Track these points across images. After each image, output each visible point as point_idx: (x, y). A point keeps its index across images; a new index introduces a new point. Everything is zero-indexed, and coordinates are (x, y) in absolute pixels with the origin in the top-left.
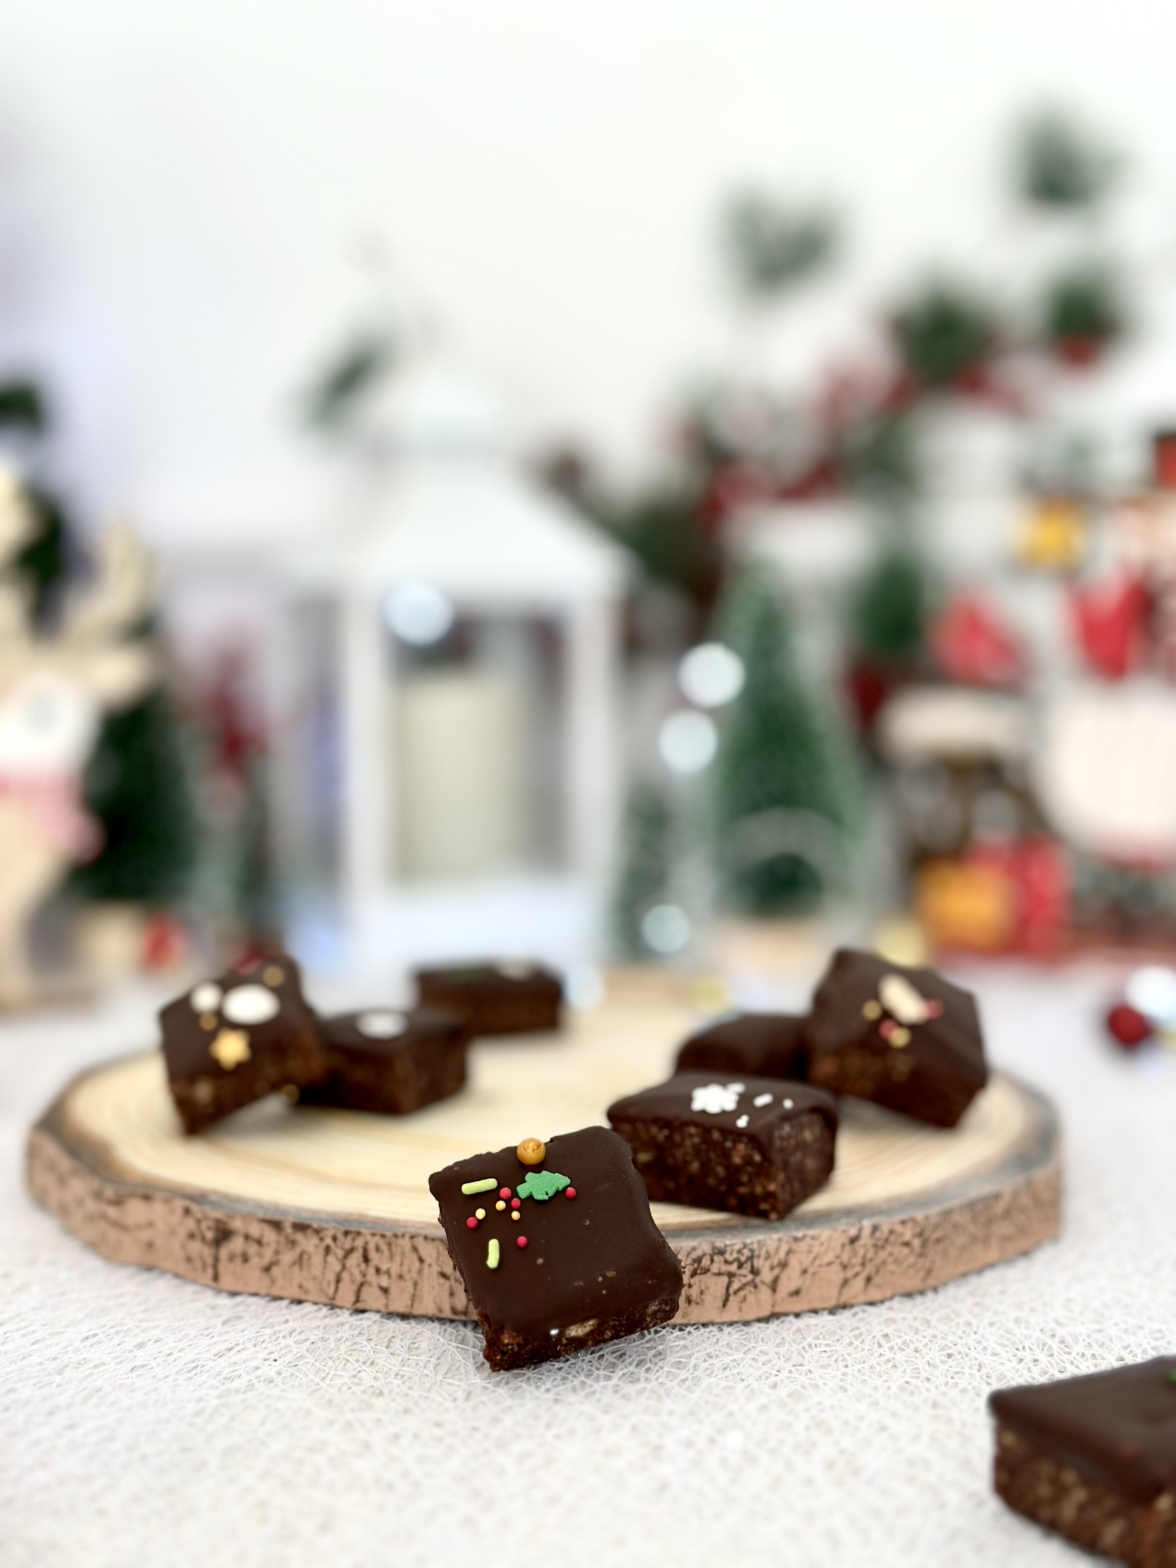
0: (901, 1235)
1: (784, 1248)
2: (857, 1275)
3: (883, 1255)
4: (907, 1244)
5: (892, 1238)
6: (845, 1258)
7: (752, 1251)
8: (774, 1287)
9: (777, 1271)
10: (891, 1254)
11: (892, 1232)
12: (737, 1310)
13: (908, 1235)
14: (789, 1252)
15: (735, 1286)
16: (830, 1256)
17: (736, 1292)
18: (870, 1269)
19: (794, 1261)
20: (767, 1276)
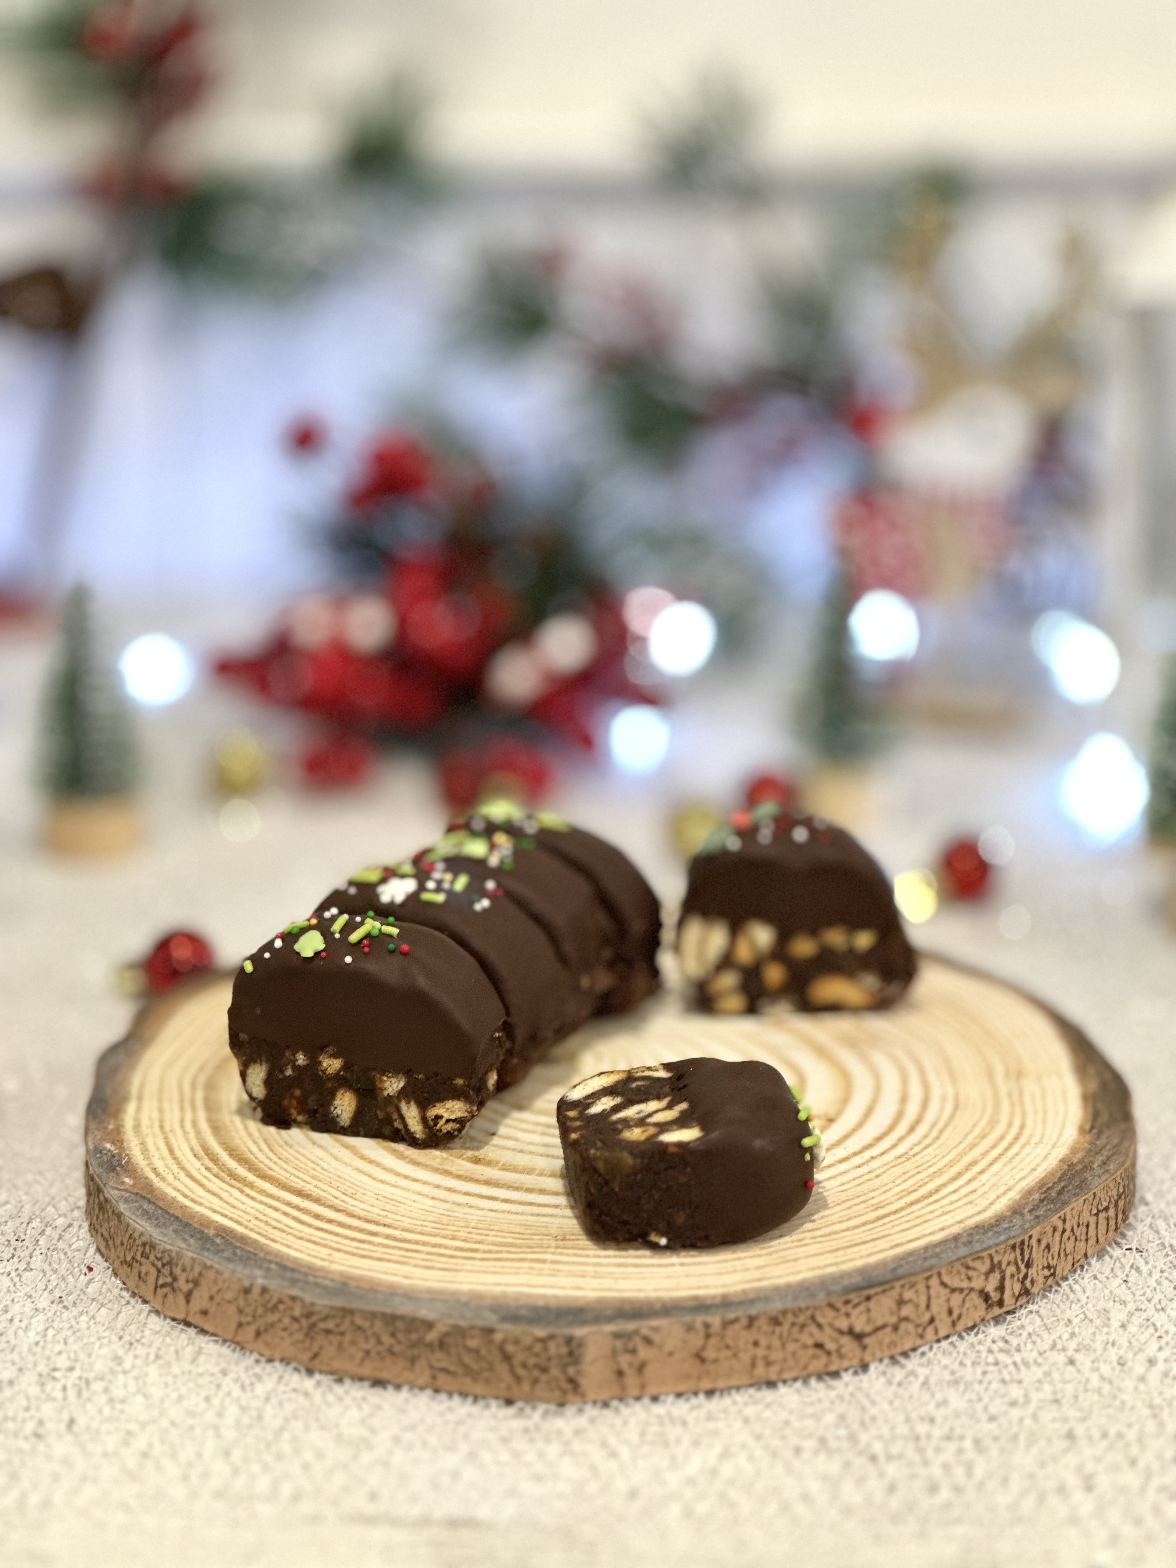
0: (291, 1309)
1: (197, 1269)
2: (249, 1323)
3: (271, 1318)
4: (295, 1319)
5: (281, 1307)
6: (241, 1302)
7: (171, 1259)
8: (188, 1296)
9: (191, 1286)
10: (280, 1321)
11: (280, 1301)
12: (161, 1302)
13: (297, 1312)
14: (200, 1274)
15: (161, 1282)
16: (229, 1296)
17: (162, 1286)
18: (260, 1323)
19: (204, 1283)
20: (183, 1285)
